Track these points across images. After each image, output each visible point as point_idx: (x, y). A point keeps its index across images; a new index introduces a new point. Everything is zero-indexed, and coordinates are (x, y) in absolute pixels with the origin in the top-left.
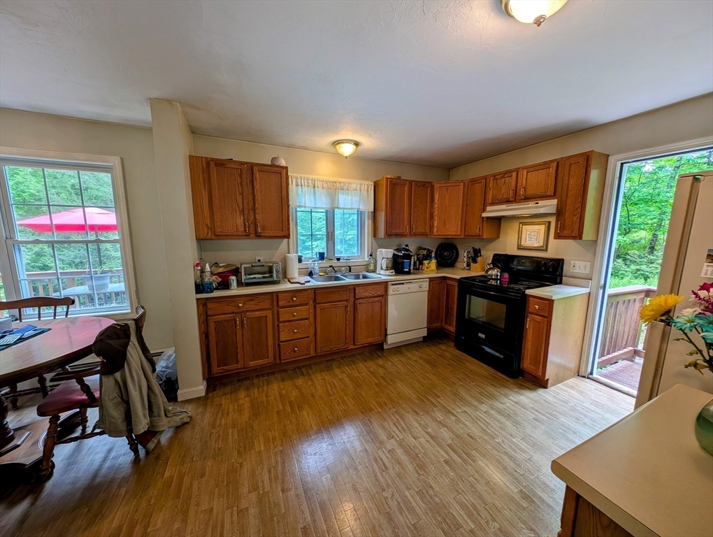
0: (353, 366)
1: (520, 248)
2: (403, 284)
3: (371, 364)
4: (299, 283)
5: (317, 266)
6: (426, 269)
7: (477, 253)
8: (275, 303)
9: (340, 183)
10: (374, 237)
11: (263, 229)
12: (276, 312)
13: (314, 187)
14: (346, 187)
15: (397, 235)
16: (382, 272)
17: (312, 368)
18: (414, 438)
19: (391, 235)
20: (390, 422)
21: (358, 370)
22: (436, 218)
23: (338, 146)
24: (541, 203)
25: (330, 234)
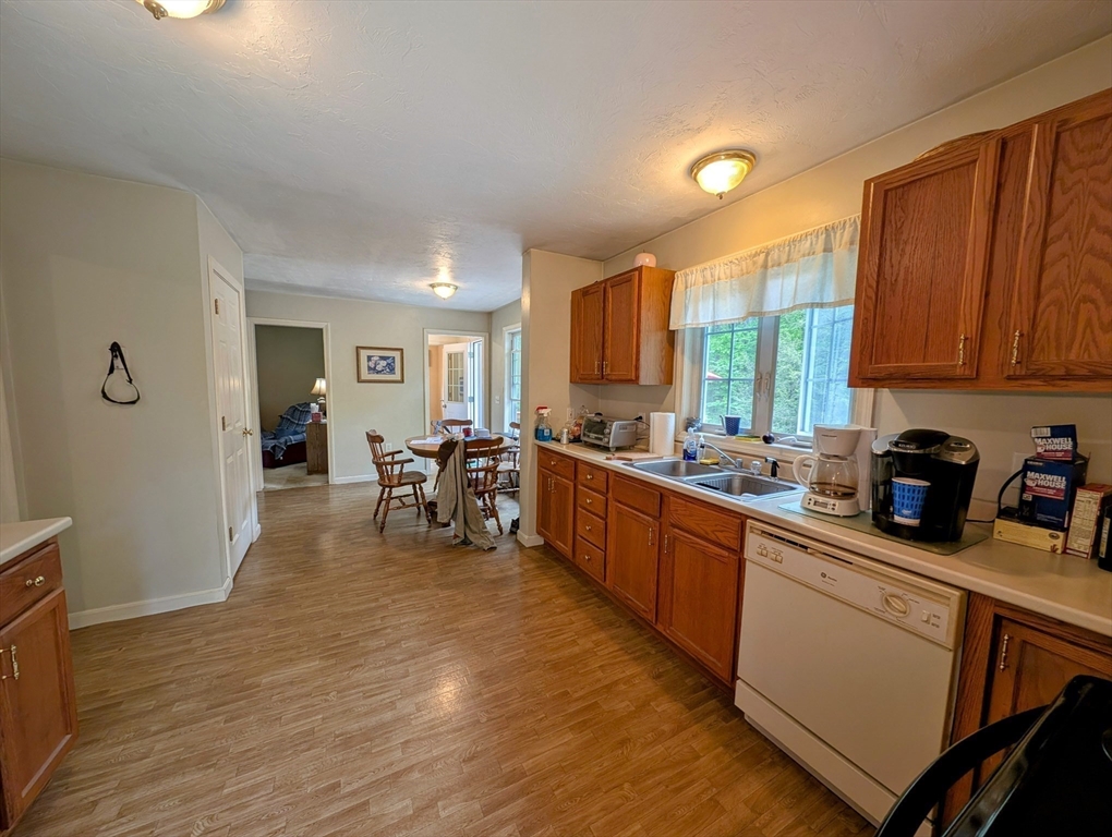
18: (407, 742)
25: (763, 377)
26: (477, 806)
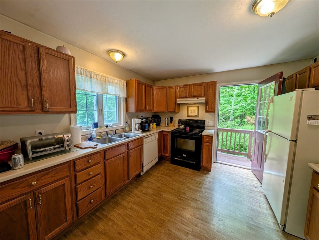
0: (132, 194)
1: (188, 116)
2: (149, 137)
3: (140, 188)
4: (91, 147)
5: (94, 132)
6: (152, 128)
7: (172, 119)
8: (72, 169)
9: (108, 78)
10: (126, 112)
11: (51, 105)
12: (73, 177)
13: (91, 77)
14: (111, 81)
15: (141, 111)
16: (136, 132)
17: (104, 210)
19: (138, 111)
20: (179, 224)
21: (137, 196)
22: (155, 103)
23: (111, 54)
24: (200, 99)
25: (100, 110)
26: (189, 201)
